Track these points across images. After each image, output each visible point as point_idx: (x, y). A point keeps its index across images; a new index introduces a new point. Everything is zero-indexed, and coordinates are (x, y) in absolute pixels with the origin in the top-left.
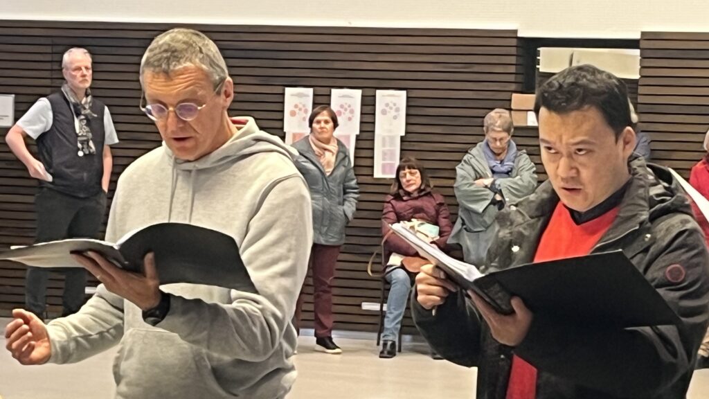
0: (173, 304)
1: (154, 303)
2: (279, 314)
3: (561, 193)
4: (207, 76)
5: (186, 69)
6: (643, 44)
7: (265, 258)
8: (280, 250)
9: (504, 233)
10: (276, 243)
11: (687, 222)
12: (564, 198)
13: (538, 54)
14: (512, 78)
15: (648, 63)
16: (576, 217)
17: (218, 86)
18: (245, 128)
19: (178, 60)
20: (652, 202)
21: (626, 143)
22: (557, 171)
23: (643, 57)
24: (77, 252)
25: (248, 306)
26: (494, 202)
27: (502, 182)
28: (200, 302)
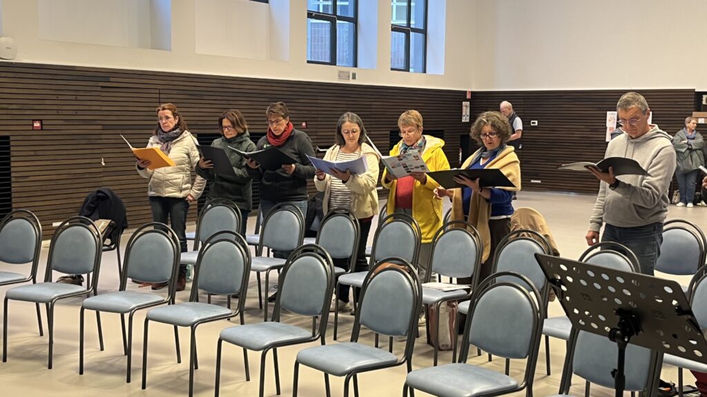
0: (620, 184)
1: (613, 182)
2: (658, 193)
4: (640, 109)
10: (660, 168)
13: (702, 97)
14: (693, 106)
17: (645, 112)
18: (654, 128)
28: (629, 185)
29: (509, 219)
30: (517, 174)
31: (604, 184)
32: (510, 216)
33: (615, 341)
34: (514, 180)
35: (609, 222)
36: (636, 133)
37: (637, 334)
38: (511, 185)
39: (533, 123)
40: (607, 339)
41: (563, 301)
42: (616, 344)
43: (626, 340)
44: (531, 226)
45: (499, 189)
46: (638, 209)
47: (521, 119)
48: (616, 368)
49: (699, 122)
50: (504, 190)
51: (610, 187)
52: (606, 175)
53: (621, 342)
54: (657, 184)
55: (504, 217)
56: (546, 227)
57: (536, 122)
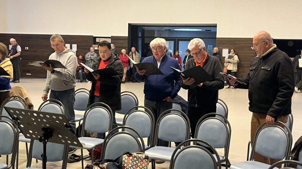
0: (55, 71)
1: (52, 71)
2: (71, 74)
3: (102, 58)
4: (59, 40)
5: (56, 40)
6: (111, 38)
7: (69, 66)
8: (72, 65)
9: (94, 63)
10: (71, 64)
11: (119, 61)
12: (103, 59)
13: (96, 39)
14: (92, 42)
15: (112, 40)
16: (104, 61)
17: (62, 42)
19: (55, 39)
20: (115, 58)
21: (111, 51)
22: (101, 55)
23: (111, 40)
24: (40, 64)
25: (67, 73)
26: (90, 59)
27: (92, 56)
28: (59, 72)
29: (9, 92)
30: (11, 71)
31: (49, 72)
32: (9, 90)
33: (41, 142)
34: (10, 73)
35: (52, 89)
36: (60, 50)
37: (51, 138)
38: (8, 75)
39: (27, 48)
40: (38, 141)
41: (19, 126)
42: (42, 143)
43: (46, 141)
44: (20, 94)
45: (3, 77)
46: (65, 82)
47: (21, 46)
48: (43, 153)
49: (95, 49)
50: (5, 78)
51: (51, 73)
52: (48, 68)
53: (44, 142)
54: (71, 70)
55: (6, 90)
56: (27, 94)
57: (28, 48)
